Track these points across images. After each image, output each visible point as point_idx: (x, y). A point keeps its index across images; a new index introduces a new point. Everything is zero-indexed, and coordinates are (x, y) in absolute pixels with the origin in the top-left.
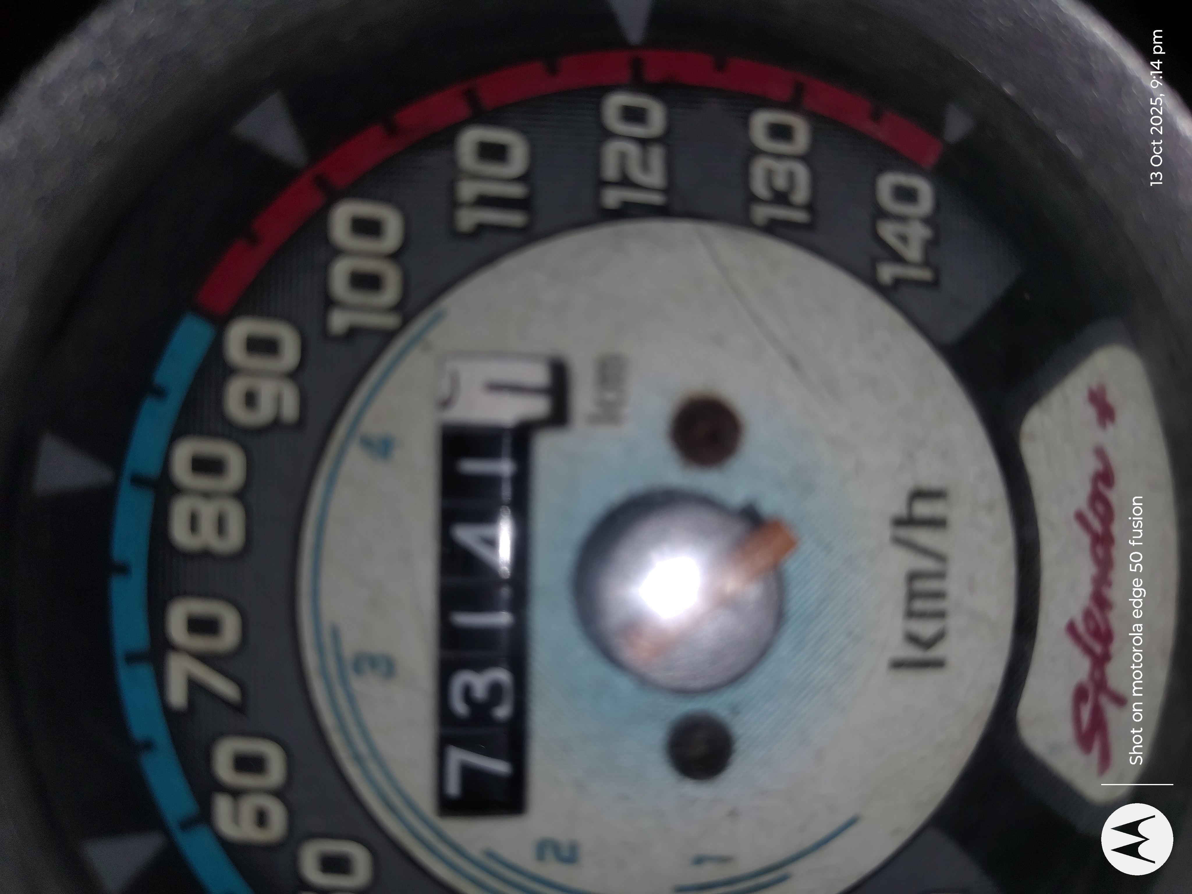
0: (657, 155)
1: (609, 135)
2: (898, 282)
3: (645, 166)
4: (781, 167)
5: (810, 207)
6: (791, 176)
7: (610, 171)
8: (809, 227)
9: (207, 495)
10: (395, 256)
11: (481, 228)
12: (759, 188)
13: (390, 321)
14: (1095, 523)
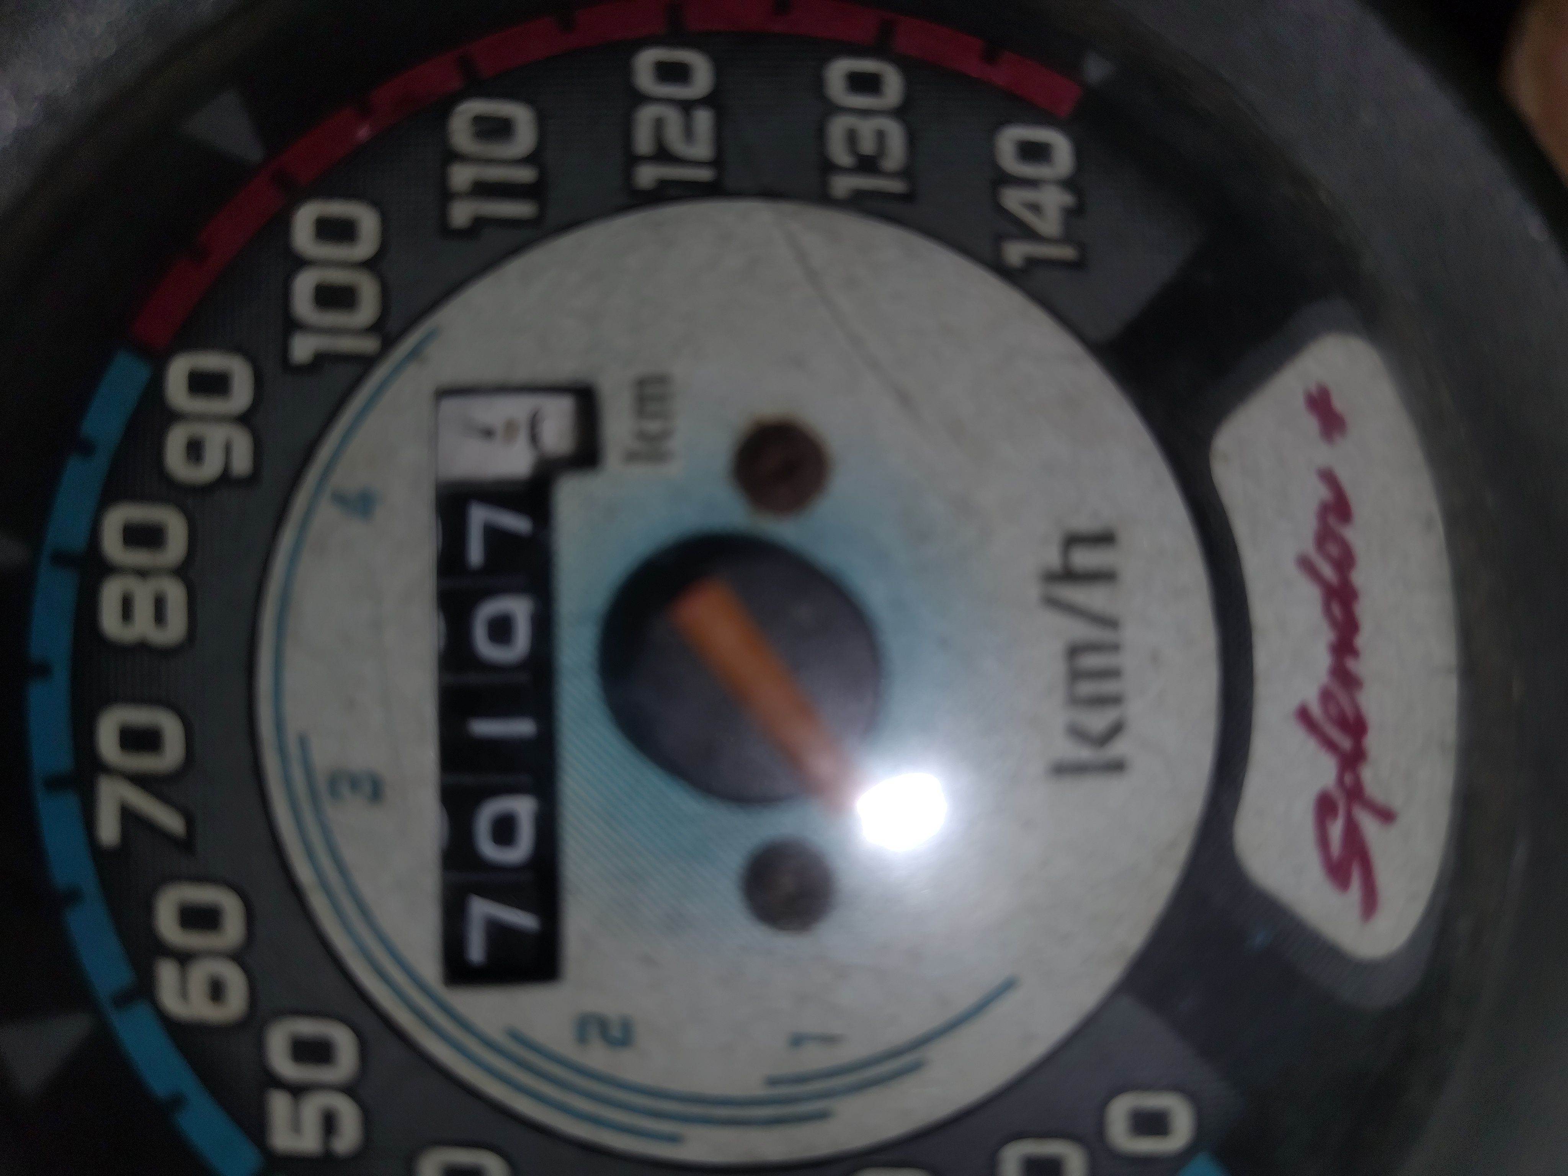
0: (703, 119)
1: (641, 99)
2: (1032, 263)
3: (689, 133)
4: (867, 128)
5: (906, 173)
6: (881, 136)
7: (643, 142)
8: (908, 198)
9: (142, 573)
10: (370, 265)
11: (479, 224)
12: (840, 154)
13: (368, 345)
14: (1328, 571)
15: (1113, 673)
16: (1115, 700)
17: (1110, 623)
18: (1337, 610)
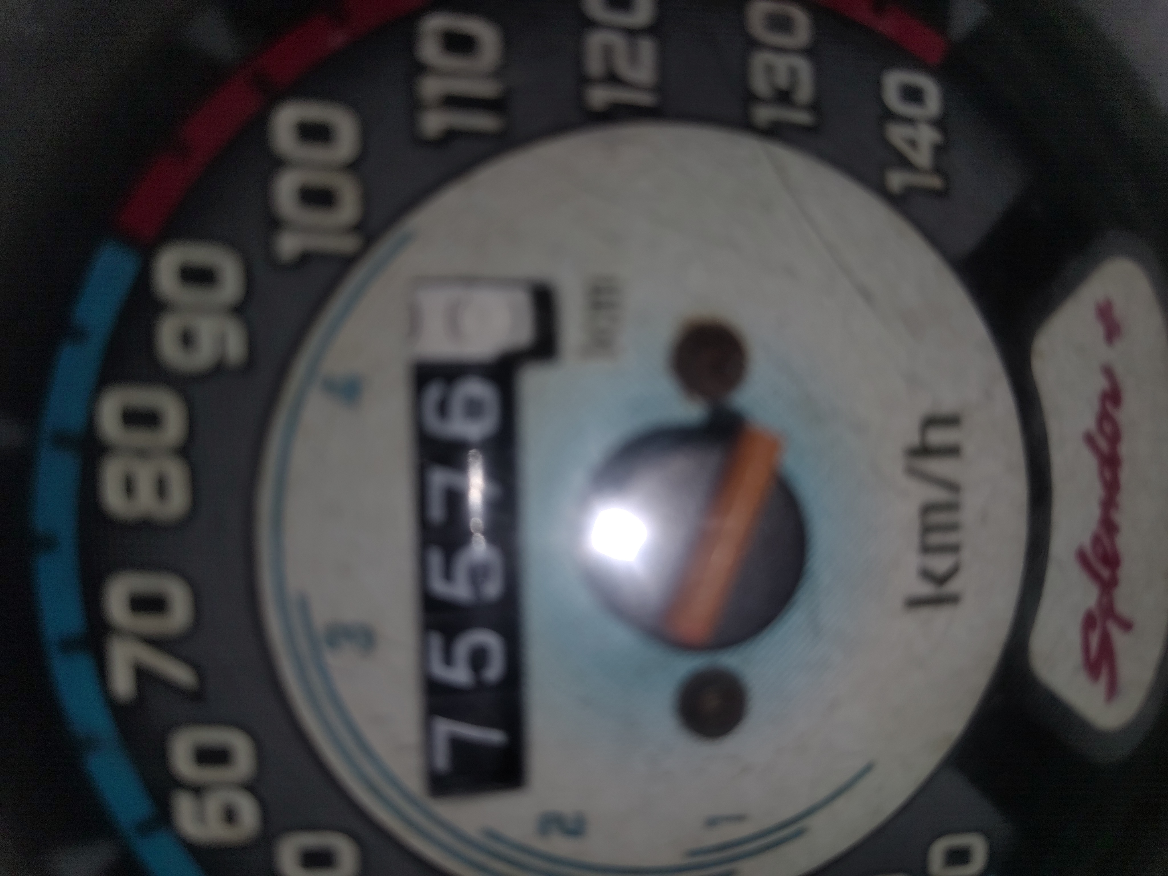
0: (647, 49)
1: (590, 24)
2: (909, 191)
3: (633, 58)
4: (781, 65)
5: (814, 107)
6: (793, 72)
7: (595, 66)
8: (814, 130)
9: (142, 453)
10: (352, 168)
11: (451, 135)
12: (760, 85)
13: (349, 244)
14: (1103, 444)
15: (953, 527)
16: (954, 549)
17: (953, 487)
18: (1108, 475)
